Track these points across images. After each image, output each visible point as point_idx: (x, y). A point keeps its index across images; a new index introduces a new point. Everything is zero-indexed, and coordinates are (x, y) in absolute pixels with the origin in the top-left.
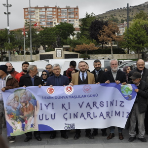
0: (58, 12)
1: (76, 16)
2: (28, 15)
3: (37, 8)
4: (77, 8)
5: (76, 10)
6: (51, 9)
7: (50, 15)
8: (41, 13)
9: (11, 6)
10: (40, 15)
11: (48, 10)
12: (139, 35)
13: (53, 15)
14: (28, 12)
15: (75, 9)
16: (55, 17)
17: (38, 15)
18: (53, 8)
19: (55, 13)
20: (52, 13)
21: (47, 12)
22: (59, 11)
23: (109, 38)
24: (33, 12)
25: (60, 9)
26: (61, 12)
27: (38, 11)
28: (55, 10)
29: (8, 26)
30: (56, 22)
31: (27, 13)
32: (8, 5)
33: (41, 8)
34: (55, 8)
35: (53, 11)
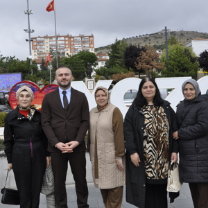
0: (71, 41)
1: (92, 46)
2: (36, 45)
3: (46, 37)
4: (92, 36)
5: (91, 39)
6: (63, 38)
7: (62, 44)
8: (51, 43)
9: (33, 31)
10: (50, 45)
11: (59, 39)
12: (182, 62)
13: (65, 44)
14: (36, 42)
15: (90, 37)
16: (67, 46)
17: (48, 45)
18: (65, 37)
19: (67, 43)
20: (63, 42)
21: (58, 42)
22: (72, 39)
23: (149, 66)
24: (42, 42)
25: (73, 37)
26: (74, 41)
27: (48, 40)
28: (67, 39)
29: (31, 54)
30: (69, 52)
31: (35, 44)
32: (30, 30)
33: (51, 38)
34: (67, 36)
35: (65, 40)
